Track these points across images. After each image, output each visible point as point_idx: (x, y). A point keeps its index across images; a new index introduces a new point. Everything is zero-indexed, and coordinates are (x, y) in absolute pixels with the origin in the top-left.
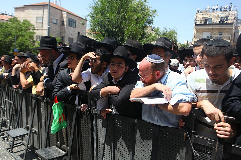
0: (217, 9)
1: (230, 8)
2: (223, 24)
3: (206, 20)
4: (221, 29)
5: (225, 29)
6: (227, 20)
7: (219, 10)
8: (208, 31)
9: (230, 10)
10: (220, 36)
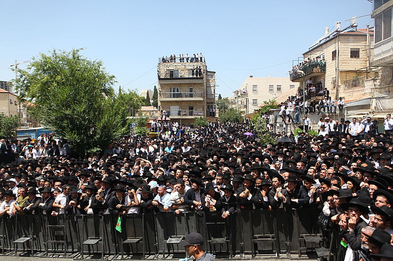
0: (183, 59)
3: (172, 73)
4: (191, 84)
5: (195, 84)
10: (191, 93)
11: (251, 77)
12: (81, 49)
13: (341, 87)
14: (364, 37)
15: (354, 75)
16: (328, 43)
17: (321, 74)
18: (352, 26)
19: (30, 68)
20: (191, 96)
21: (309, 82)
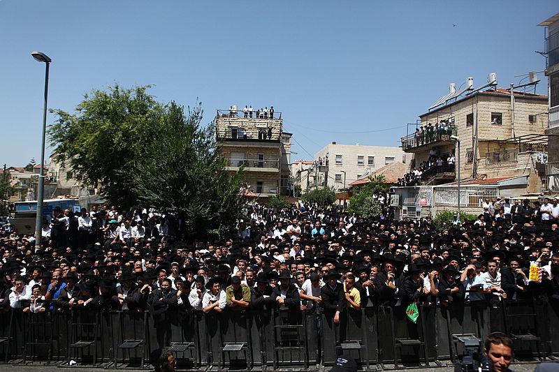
0: (251, 113)
1: (272, 114)
2: (265, 141)
3: (235, 131)
4: (261, 149)
5: (267, 149)
6: (270, 134)
7: (254, 115)
8: (240, 152)
9: (272, 118)
10: (261, 161)
11: (334, 143)
12: (148, 86)
13: (481, 161)
14: (507, 99)
15: (496, 146)
16: (461, 103)
17: (449, 143)
18: (491, 85)
19: (80, 110)
20: (261, 165)
21: (432, 153)
